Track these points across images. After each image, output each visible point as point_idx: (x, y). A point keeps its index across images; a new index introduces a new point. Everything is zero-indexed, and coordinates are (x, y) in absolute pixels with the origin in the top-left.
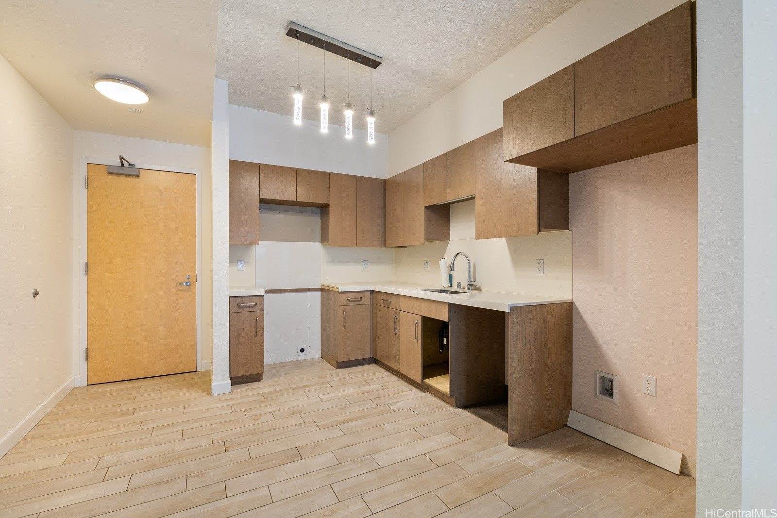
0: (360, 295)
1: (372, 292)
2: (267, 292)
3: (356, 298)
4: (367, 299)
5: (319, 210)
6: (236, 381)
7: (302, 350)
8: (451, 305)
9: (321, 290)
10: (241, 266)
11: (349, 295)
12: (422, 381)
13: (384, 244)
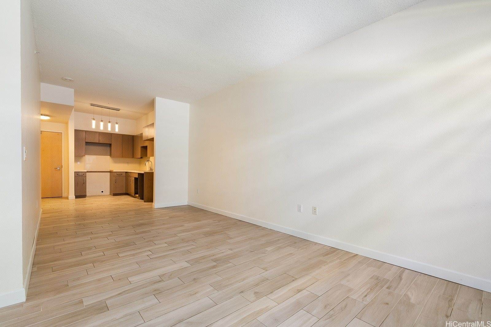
0: (122, 173)
1: (126, 172)
2: (88, 172)
3: (120, 174)
4: (124, 174)
5: (109, 145)
6: (77, 197)
7: (102, 192)
8: (139, 174)
9: (110, 172)
10: (79, 163)
11: (118, 173)
12: (135, 195)
13: (133, 157)
